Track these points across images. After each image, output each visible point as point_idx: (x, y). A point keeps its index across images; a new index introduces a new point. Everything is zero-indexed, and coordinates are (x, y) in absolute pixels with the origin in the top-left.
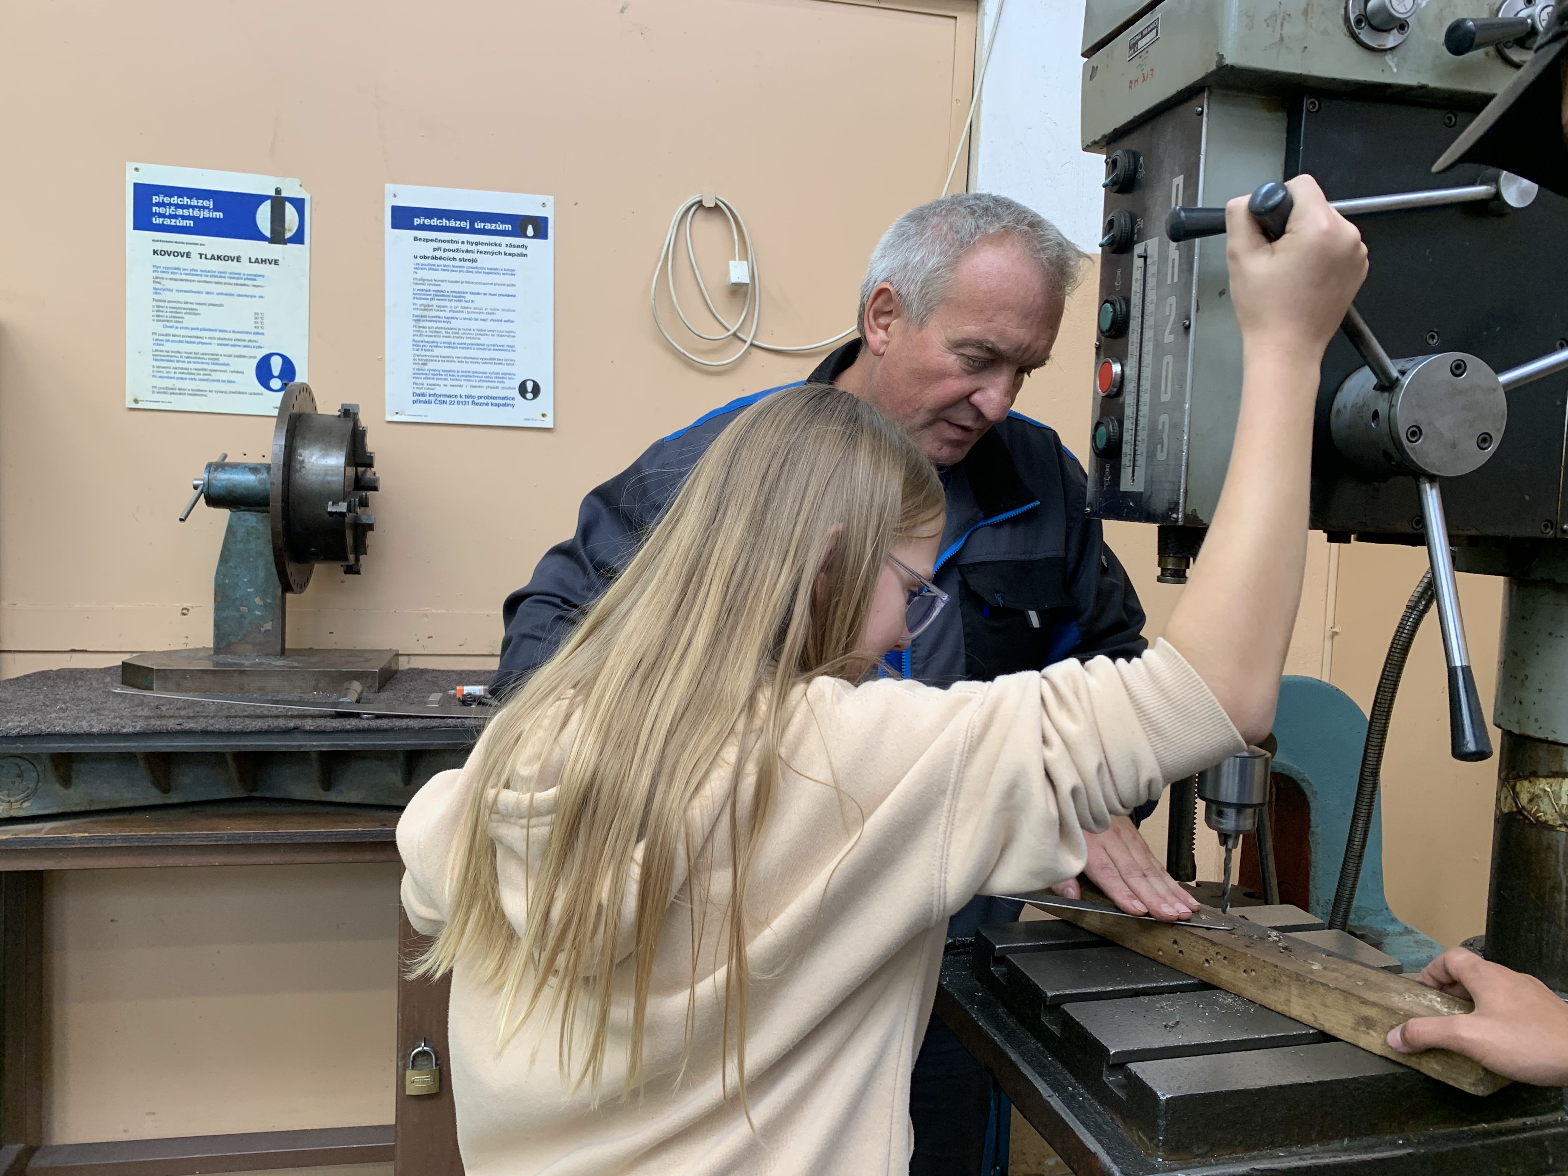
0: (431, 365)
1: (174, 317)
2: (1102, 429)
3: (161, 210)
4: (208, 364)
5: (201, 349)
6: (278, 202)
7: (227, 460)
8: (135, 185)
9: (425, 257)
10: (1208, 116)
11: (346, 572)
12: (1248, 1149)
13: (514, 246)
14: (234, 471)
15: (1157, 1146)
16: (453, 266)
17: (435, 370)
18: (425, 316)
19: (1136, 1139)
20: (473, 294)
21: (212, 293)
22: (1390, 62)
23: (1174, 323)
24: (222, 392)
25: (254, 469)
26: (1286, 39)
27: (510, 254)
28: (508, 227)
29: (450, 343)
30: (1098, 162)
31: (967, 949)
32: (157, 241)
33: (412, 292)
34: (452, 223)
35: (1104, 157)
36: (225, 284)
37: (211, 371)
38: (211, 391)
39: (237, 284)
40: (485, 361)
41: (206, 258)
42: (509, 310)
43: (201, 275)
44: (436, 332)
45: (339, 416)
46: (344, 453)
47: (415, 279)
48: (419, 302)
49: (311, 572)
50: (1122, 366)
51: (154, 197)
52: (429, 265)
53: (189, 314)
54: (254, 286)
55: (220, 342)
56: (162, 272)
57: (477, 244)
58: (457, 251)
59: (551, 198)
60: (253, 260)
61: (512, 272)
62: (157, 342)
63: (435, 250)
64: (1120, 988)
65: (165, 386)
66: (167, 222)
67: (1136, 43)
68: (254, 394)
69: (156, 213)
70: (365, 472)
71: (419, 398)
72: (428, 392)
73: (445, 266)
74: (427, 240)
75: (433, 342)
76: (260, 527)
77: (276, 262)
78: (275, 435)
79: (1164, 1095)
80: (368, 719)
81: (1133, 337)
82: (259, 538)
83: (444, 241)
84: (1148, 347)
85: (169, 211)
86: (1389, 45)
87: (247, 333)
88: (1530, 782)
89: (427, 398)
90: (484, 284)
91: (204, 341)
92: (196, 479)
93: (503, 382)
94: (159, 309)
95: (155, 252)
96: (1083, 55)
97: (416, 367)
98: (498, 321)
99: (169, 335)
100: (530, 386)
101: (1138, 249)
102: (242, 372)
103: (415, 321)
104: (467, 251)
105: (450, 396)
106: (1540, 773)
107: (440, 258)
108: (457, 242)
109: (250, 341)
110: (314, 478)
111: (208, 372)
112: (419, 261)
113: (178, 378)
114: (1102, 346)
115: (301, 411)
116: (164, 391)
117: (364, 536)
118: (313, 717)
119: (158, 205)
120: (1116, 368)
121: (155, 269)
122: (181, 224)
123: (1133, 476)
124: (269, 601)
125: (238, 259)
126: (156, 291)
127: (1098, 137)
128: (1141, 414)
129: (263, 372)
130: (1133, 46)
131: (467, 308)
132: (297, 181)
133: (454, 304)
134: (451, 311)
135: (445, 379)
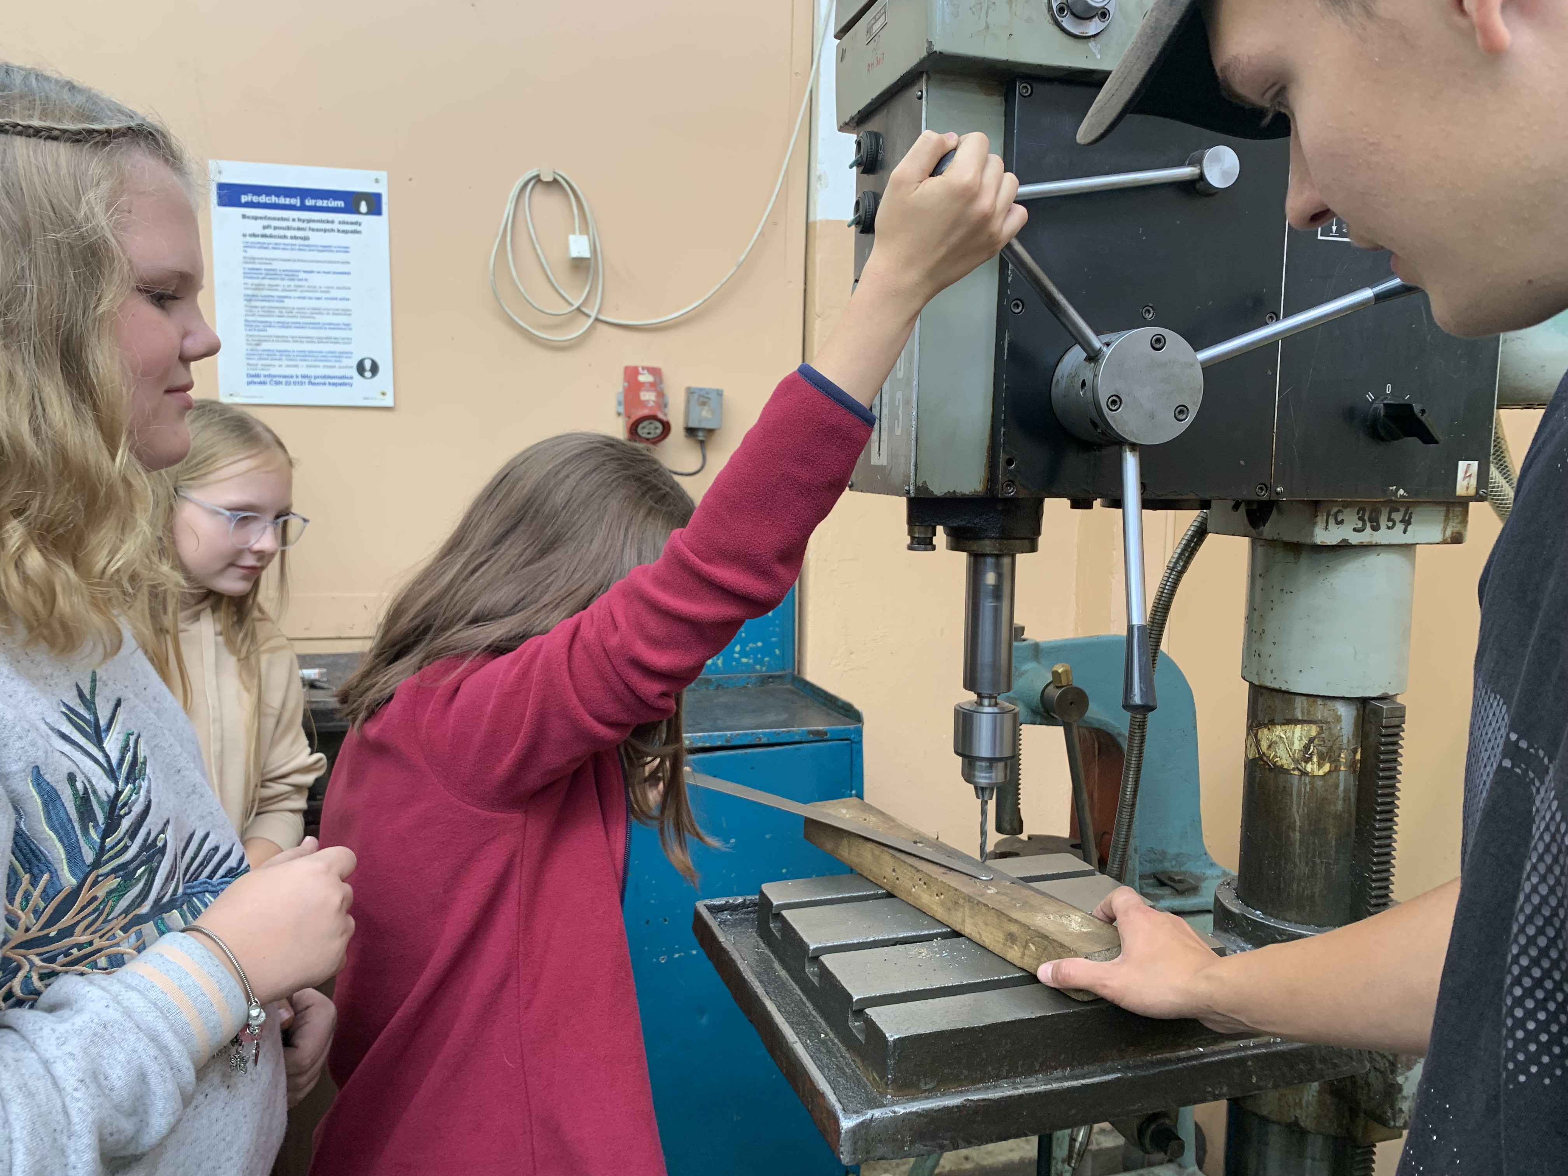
0: (265, 346)
9: (254, 235)
10: (926, 101)
13: (348, 223)
15: (887, 1084)
16: (284, 244)
17: (268, 351)
18: (257, 296)
19: (868, 1078)
20: (306, 272)
22: (1093, 49)
26: (991, 27)
27: (344, 232)
28: (340, 204)
29: (283, 323)
33: (242, 271)
34: (282, 200)
35: (854, 137)
40: (321, 340)
42: (344, 288)
44: (269, 312)
47: (245, 258)
48: (250, 281)
52: (259, 243)
57: (309, 221)
58: (288, 228)
59: (385, 174)
63: (265, 228)
64: (882, 937)
67: (871, 27)
72: (263, 373)
73: (276, 244)
74: (256, 218)
75: (266, 322)
79: (892, 1036)
83: (274, 219)
86: (1090, 34)
88: (1269, 729)
89: (262, 379)
90: (318, 262)
93: (340, 361)
96: (836, 36)
97: (250, 347)
98: (333, 299)
100: (368, 365)
103: (247, 300)
104: (299, 229)
105: (285, 377)
106: (1276, 721)
107: (271, 236)
108: (287, 220)
112: (248, 239)
123: (880, 451)
127: (847, 119)
130: (869, 31)
131: (301, 286)
133: (287, 283)
134: (283, 290)
135: (280, 360)
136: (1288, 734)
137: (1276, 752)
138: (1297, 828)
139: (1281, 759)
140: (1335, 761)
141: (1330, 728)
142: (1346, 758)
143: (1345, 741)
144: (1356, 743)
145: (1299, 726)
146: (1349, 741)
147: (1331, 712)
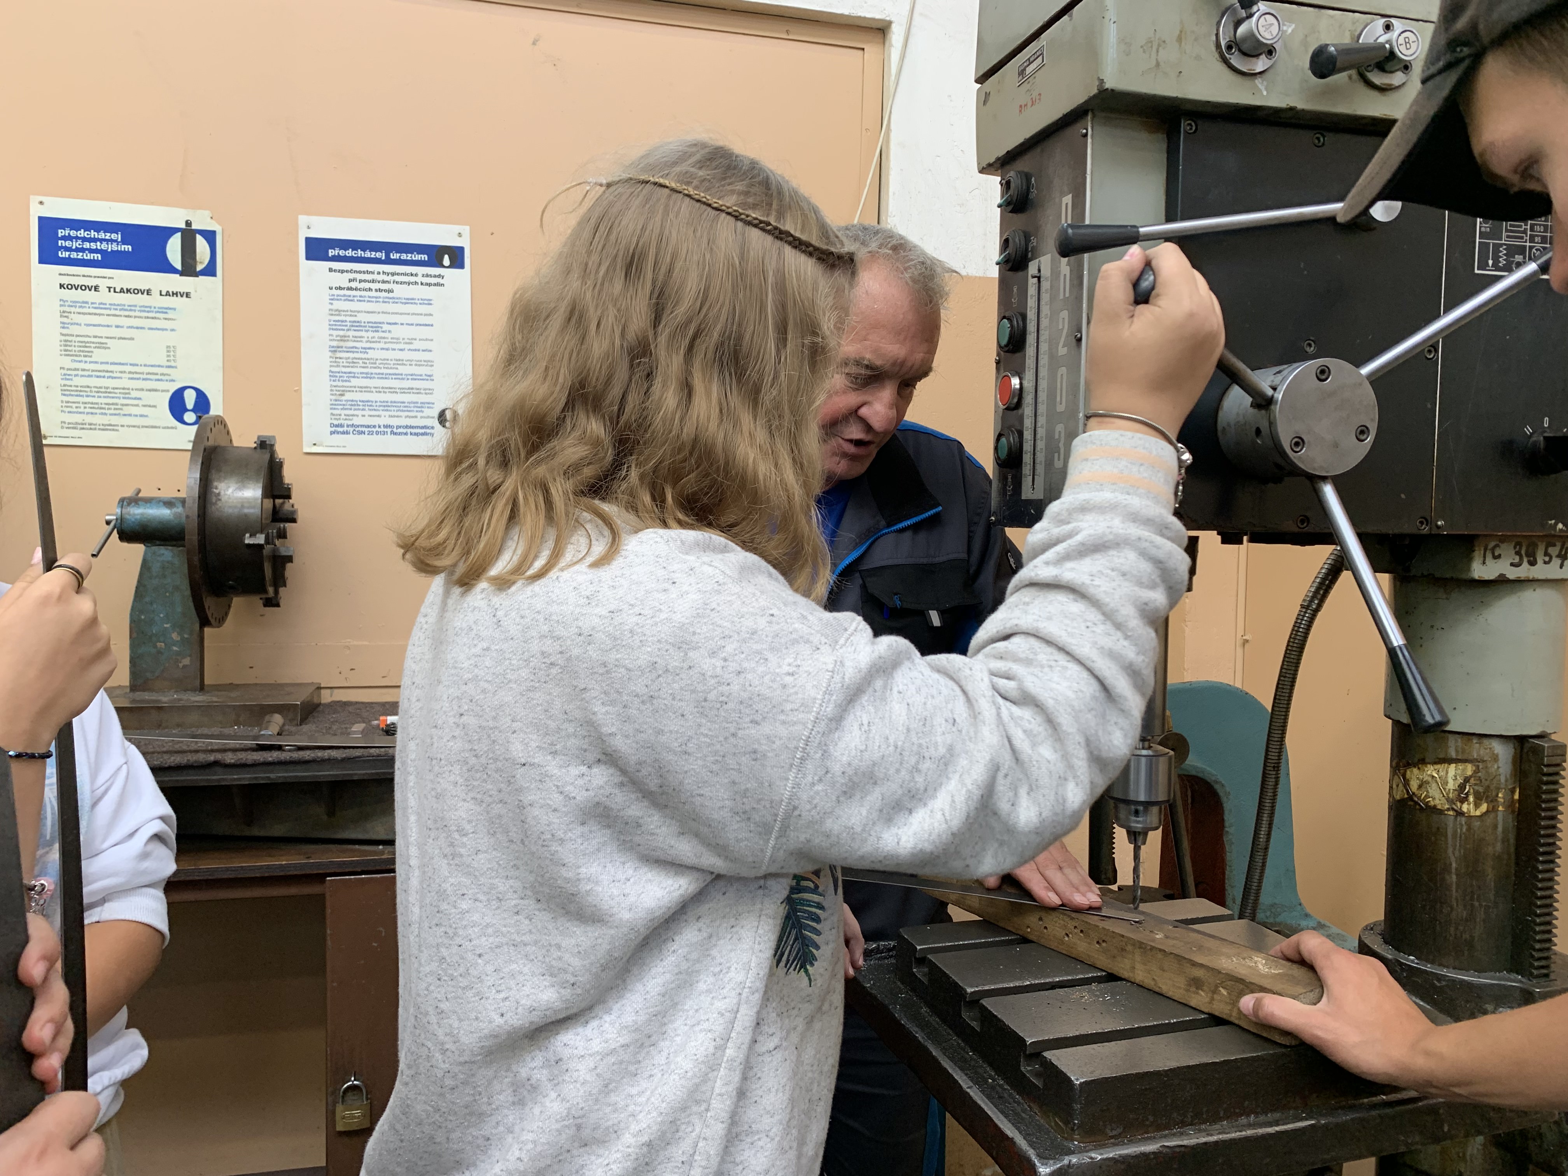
0: (348, 396)
1: (83, 351)
2: (1003, 440)
3: (68, 244)
4: (119, 398)
5: (111, 383)
6: (189, 235)
7: (140, 495)
8: (40, 218)
9: (340, 288)
10: (1092, 138)
11: (265, 605)
12: (1159, 1128)
13: (431, 276)
14: (148, 505)
15: (1073, 1130)
16: (369, 297)
17: (352, 401)
18: (342, 347)
19: (1053, 1124)
20: (390, 324)
21: (122, 327)
22: (1260, 86)
23: (1067, 336)
24: (134, 426)
25: (169, 504)
26: (1162, 64)
27: (427, 284)
28: (424, 257)
29: (367, 373)
30: (994, 183)
31: (891, 953)
32: (64, 275)
33: (328, 323)
34: (368, 254)
35: (999, 179)
36: (135, 317)
37: (123, 405)
38: (122, 426)
39: (148, 318)
40: (403, 391)
41: (115, 292)
42: (427, 340)
43: (110, 309)
44: (353, 363)
45: (255, 448)
46: (261, 485)
47: (331, 310)
48: (335, 333)
49: (229, 606)
50: (1021, 379)
51: (60, 231)
52: (344, 296)
53: (98, 347)
54: (166, 319)
55: (131, 376)
56: (69, 306)
57: (393, 274)
58: (373, 281)
59: (467, 228)
60: (164, 293)
61: (428, 302)
62: (66, 376)
63: (350, 281)
64: (1037, 982)
65: (74, 421)
66: (74, 255)
67: (1025, 69)
68: (168, 428)
69: (62, 247)
70: (283, 503)
71: (337, 429)
72: (346, 422)
73: (361, 296)
74: (342, 272)
75: (350, 373)
76: (176, 561)
77: (188, 295)
78: (190, 469)
79: (1077, 1080)
80: (290, 751)
81: (1030, 350)
82: (174, 573)
83: (360, 272)
84: (1044, 360)
85: (75, 244)
86: (1258, 71)
87: (159, 366)
88: (1419, 768)
89: (345, 429)
90: (401, 314)
91: (115, 375)
92: (108, 515)
93: (422, 411)
94: (66, 343)
95: (61, 286)
96: (977, 81)
97: (334, 397)
98: (415, 350)
99: (78, 370)
100: (450, 415)
101: (1032, 268)
102: (155, 406)
103: (332, 351)
104: (384, 282)
105: (369, 426)
106: (1427, 760)
107: (356, 289)
108: (373, 273)
109: (162, 374)
110: (230, 511)
111: (119, 407)
112: (334, 292)
113: (88, 413)
114: (1002, 360)
115: (216, 444)
116: (74, 426)
117: (284, 568)
118: (235, 750)
119: (64, 238)
120: (1015, 382)
121: (62, 303)
122: (88, 258)
123: (1033, 484)
124: (186, 636)
125: (148, 292)
126: (64, 325)
127: (992, 160)
128: (1039, 424)
129: (177, 405)
130: (1022, 73)
131: (384, 338)
132: (207, 213)
133: (370, 334)
134: (367, 342)
135: (363, 410)
136: (1442, 773)
137: (1428, 792)
138: (1453, 871)
139: (1434, 799)
140: (1492, 801)
141: (1487, 767)
142: (1503, 798)
143: (1503, 780)
144: (1515, 782)
145: (1453, 766)
146: (1506, 781)
147: (1488, 751)
